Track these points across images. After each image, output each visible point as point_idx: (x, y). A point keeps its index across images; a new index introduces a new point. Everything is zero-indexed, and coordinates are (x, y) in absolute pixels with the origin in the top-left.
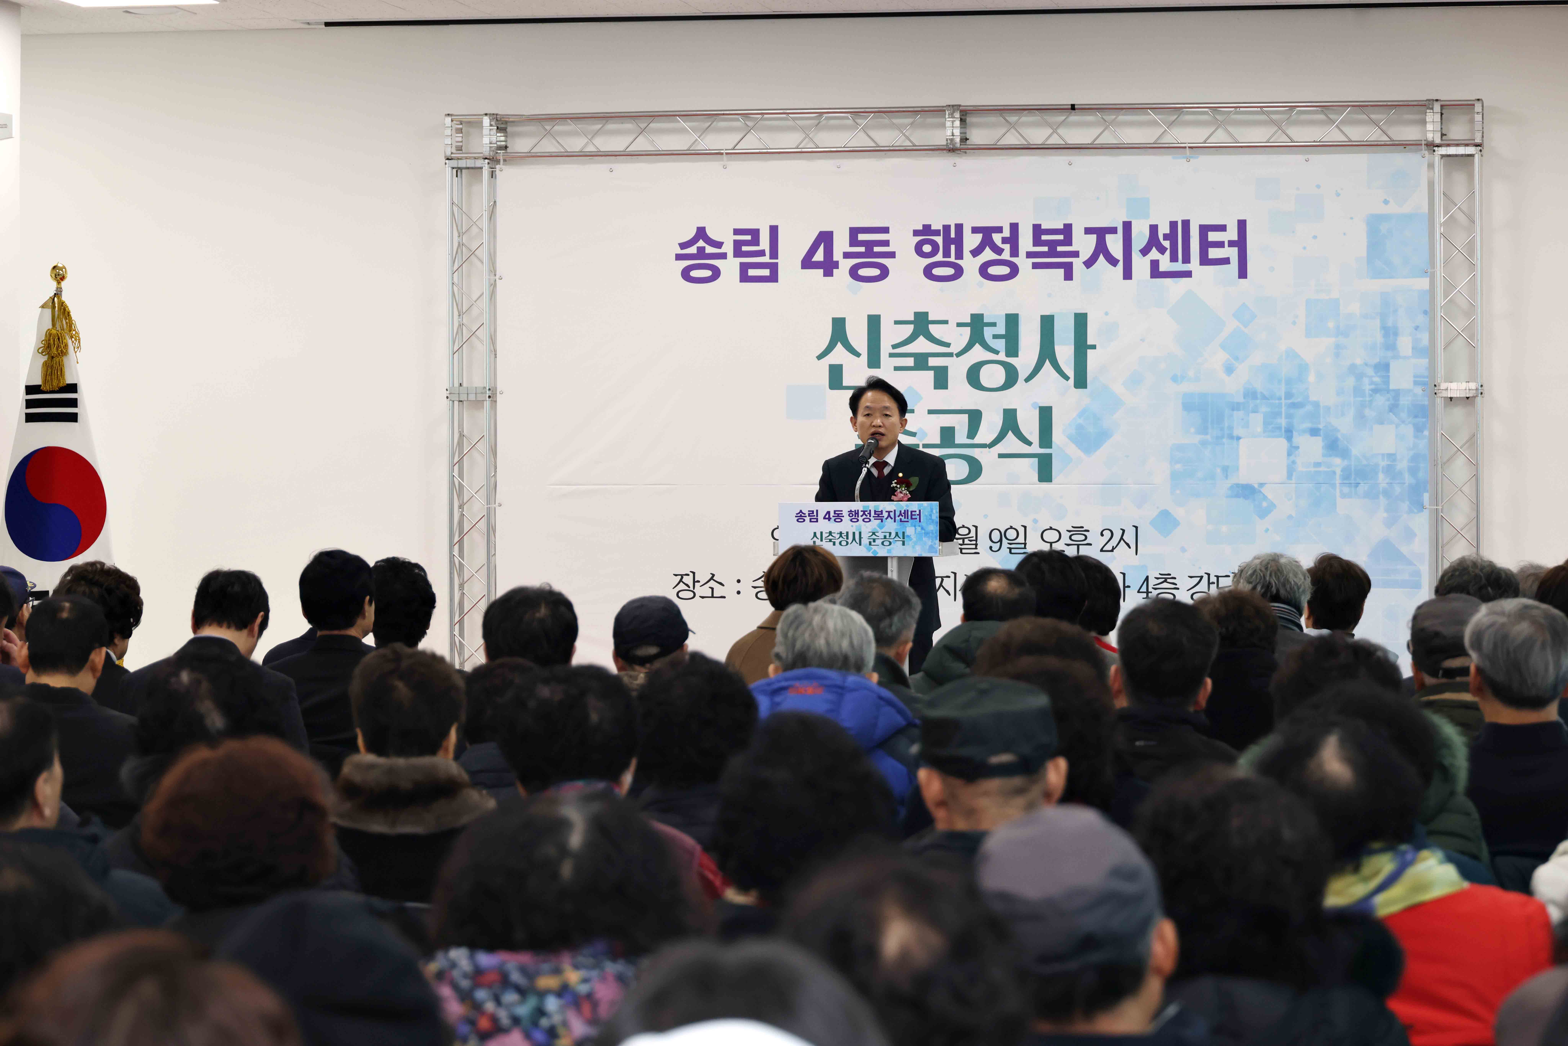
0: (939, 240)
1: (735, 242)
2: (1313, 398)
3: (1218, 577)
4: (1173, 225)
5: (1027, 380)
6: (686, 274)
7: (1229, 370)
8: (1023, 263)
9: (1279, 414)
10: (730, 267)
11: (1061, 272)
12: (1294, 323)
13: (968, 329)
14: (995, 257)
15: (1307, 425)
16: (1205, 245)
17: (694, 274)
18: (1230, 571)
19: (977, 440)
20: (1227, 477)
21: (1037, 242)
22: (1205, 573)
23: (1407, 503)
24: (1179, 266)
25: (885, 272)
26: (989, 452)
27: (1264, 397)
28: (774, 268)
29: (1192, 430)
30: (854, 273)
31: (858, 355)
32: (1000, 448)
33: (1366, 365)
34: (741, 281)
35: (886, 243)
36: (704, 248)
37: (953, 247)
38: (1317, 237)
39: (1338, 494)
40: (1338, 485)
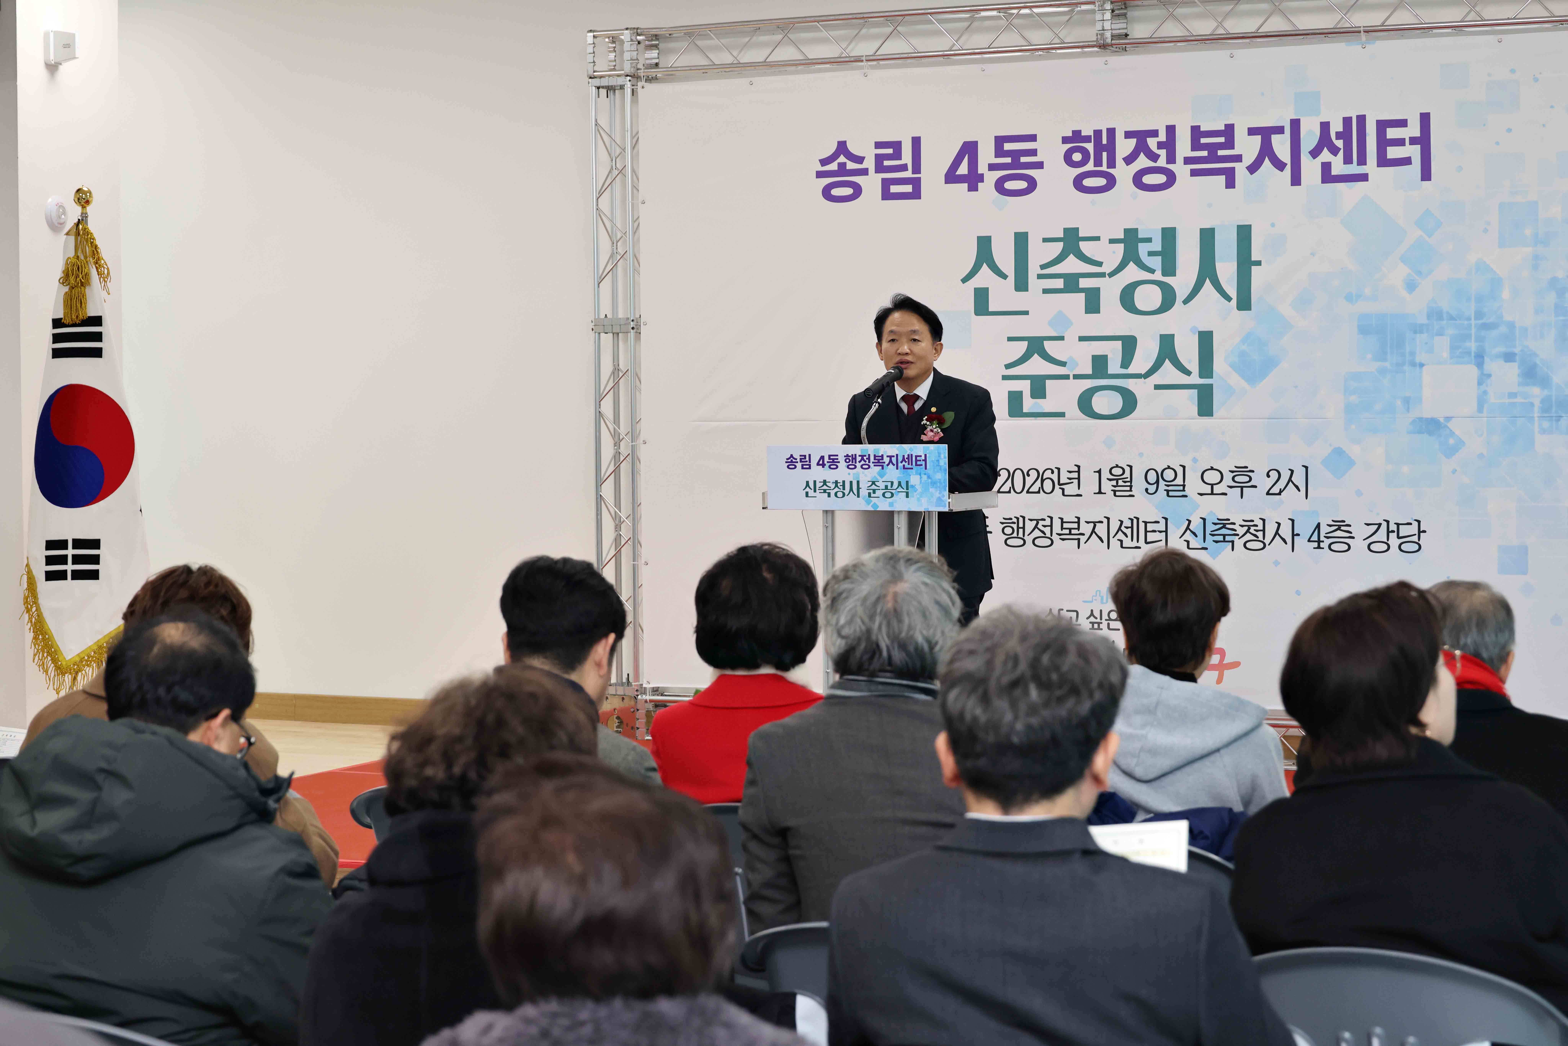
0: (1090, 147)
1: (877, 156)
2: (1507, 318)
3: (1398, 525)
4: (1347, 121)
5: (1186, 301)
6: (826, 193)
7: (1411, 286)
8: (1181, 169)
9: (1468, 337)
10: (871, 183)
11: (1222, 179)
12: (1486, 231)
13: (1121, 246)
14: (1151, 164)
15: (1502, 349)
16: (1383, 143)
17: (836, 192)
18: (1412, 518)
19: (1132, 370)
20: (1408, 410)
21: (1196, 145)
22: (1384, 520)
24: (1354, 169)
25: (1032, 185)
26: (1145, 383)
27: (1451, 318)
28: (916, 183)
29: (1369, 356)
30: (999, 186)
31: (1004, 277)
32: (1156, 379)
34: (883, 199)
35: (1034, 153)
36: (845, 164)
37: (1105, 154)
38: (1511, 130)
39: (1536, 429)
40: (1536, 419)
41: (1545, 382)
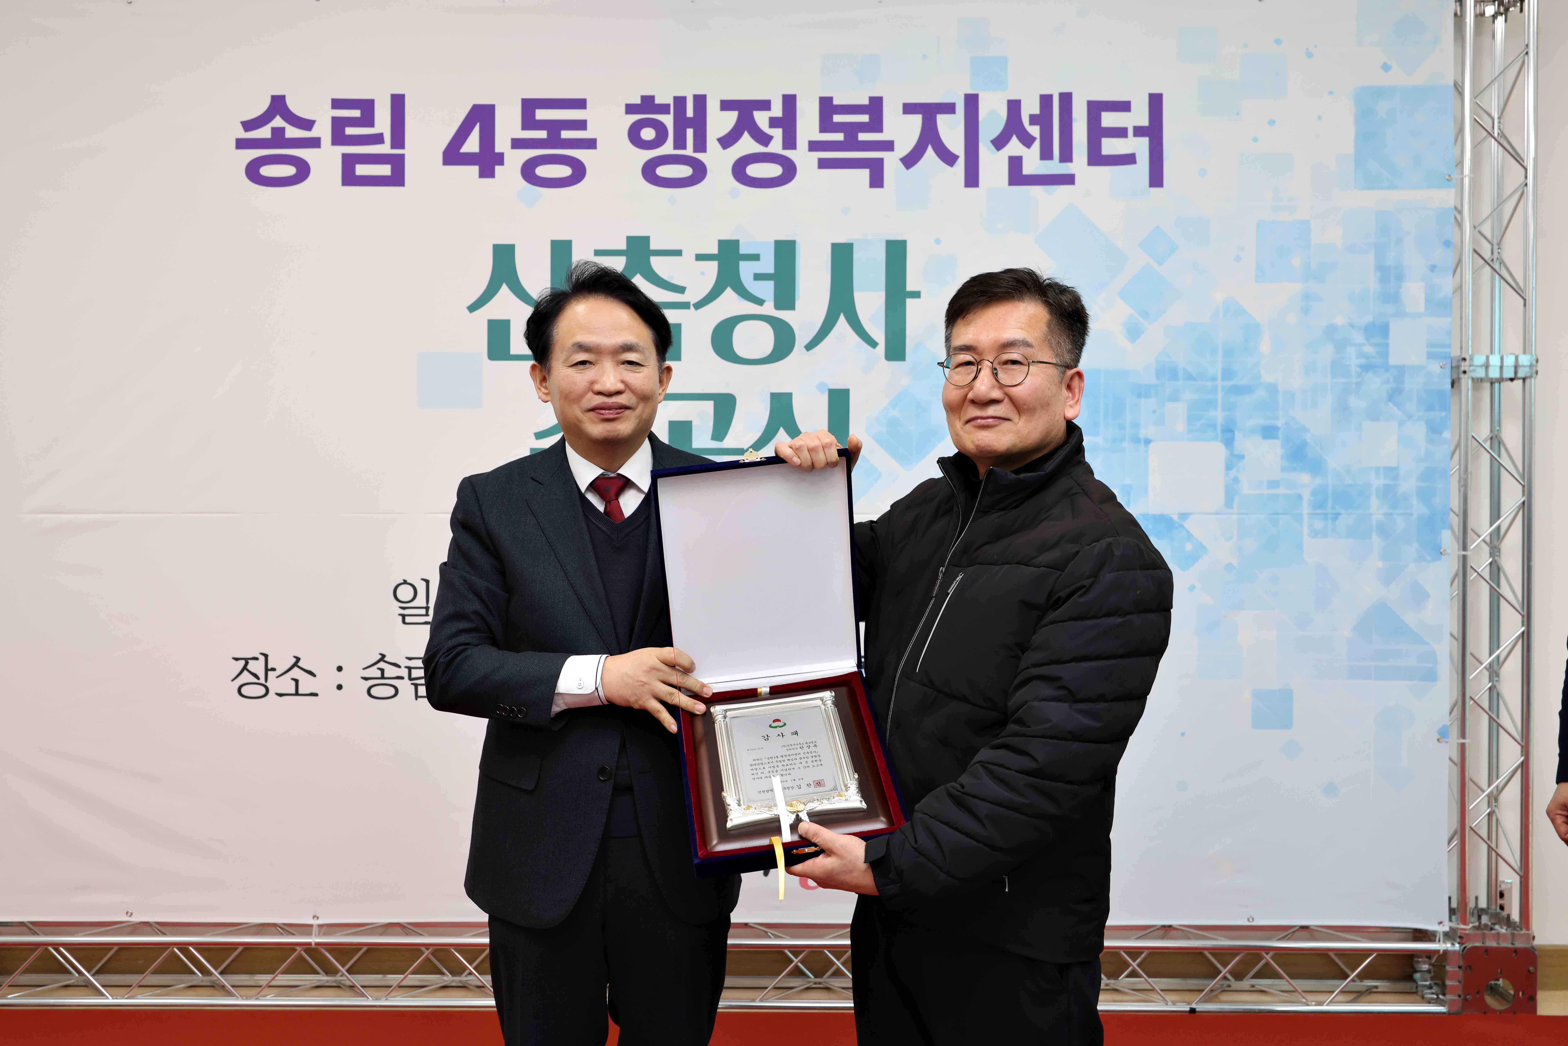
0: (668, 120)
1: (335, 120)
2: (1267, 378)
4: (1046, 101)
5: (810, 346)
6: (253, 172)
7: (1134, 332)
8: (803, 158)
9: (1212, 404)
10: (326, 160)
11: (864, 174)
12: (1238, 259)
13: (714, 265)
14: (758, 148)
15: (1258, 421)
16: (1096, 132)
17: (267, 171)
19: (729, 442)
21: (826, 125)
23: (1415, 545)
24: (1054, 167)
25: (579, 172)
27: (1190, 377)
28: (398, 163)
30: (528, 171)
33: (1352, 326)
34: (344, 183)
35: (581, 125)
36: (282, 130)
37: (690, 132)
38: (1275, 122)
39: (1305, 530)
40: (1305, 517)
41: (1316, 467)
